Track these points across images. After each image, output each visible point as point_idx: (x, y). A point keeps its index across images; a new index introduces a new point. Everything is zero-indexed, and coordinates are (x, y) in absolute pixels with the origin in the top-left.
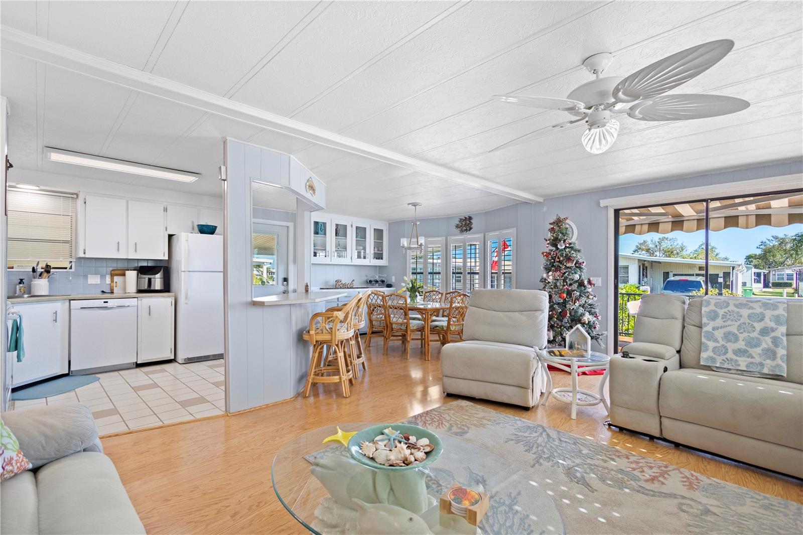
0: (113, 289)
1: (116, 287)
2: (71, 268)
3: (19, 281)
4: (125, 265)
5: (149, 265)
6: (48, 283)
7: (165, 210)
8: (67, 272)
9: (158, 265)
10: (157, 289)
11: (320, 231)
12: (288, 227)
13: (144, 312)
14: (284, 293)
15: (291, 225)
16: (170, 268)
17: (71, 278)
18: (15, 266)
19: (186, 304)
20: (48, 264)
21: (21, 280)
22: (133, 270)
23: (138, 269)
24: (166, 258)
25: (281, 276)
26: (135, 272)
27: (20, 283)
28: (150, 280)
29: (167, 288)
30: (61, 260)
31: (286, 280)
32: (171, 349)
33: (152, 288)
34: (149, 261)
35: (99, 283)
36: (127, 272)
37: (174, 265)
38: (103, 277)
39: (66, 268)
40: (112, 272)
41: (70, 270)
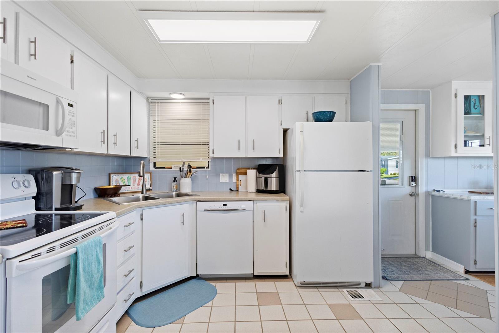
0: (238, 188)
1: (240, 185)
2: (208, 168)
3: (174, 179)
4: (248, 164)
5: (267, 163)
6: (191, 181)
7: (280, 102)
8: (205, 171)
9: (275, 164)
10: (273, 189)
11: (473, 110)
12: (416, 110)
13: (259, 217)
14: (411, 195)
15: (422, 108)
16: (285, 166)
17: (207, 177)
18: (173, 166)
19: (302, 212)
20: (190, 165)
21: (175, 178)
22: (254, 169)
23: (257, 167)
24: (281, 155)
25: (408, 174)
26: (255, 171)
27: (174, 181)
28: (266, 180)
29: (282, 189)
30: (201, 160)
31: (413, 179)
32: (286, 263)
33: (269, 189)
34: (267, 159)
35: (228, 181)
36: (249, 171)
37: (289, 163)
38: (231, 176)
39: (204, 168)
40: (238, 171)
41: (208, 169)
